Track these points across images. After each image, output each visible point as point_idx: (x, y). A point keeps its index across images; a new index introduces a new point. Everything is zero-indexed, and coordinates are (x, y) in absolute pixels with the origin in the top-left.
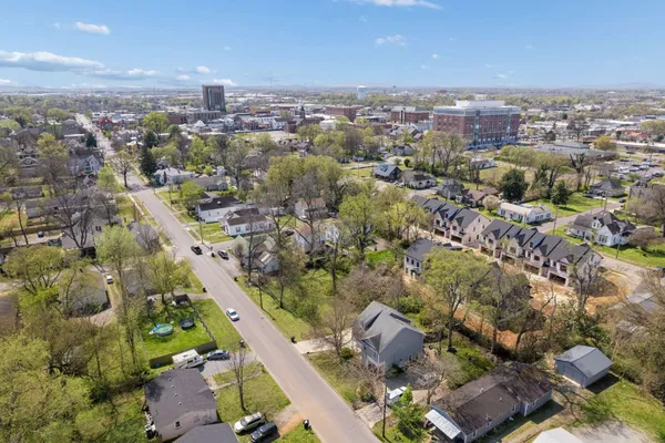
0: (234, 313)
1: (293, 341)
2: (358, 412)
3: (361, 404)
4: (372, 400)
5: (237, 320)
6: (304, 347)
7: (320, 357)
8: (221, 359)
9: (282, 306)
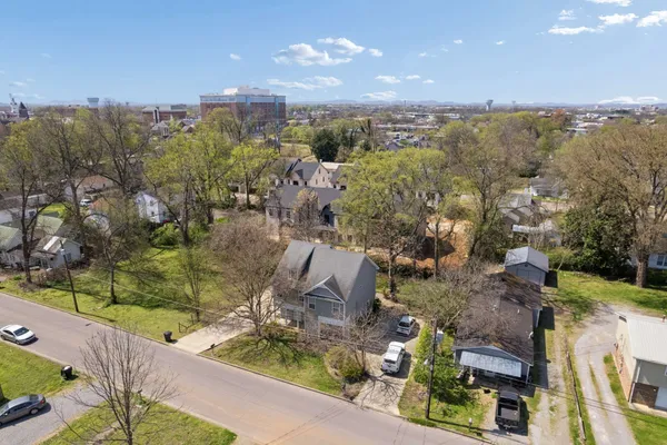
0: (23, 330)
1: (168, 338)
2: (358, 400)
3: (352, 388)
4: (363, 376)
5: (32, 340)
6: (196, 342)
7: (233, 349)
8: (29, 415)
9: (115, 301)
